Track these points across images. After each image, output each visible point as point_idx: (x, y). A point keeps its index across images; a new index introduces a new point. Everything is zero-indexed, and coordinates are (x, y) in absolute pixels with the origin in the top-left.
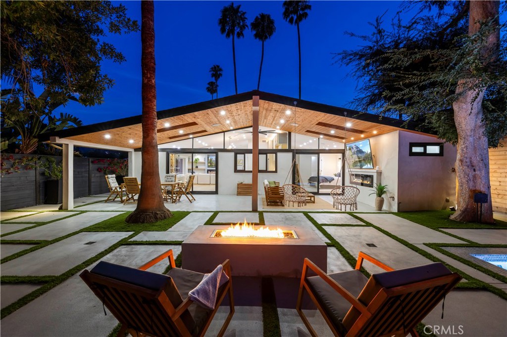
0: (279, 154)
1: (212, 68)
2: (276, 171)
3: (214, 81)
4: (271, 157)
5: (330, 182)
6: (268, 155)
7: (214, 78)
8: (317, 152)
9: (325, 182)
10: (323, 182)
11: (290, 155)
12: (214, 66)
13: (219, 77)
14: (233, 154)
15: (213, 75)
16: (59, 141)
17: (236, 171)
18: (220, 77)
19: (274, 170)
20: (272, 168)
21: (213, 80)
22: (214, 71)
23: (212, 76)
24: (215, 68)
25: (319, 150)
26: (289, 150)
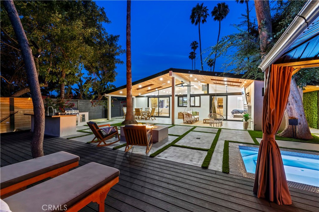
0: (201, 97)
1: (192, 44)
2: (200, 106)
3: (194, 51)
4: (197, 98)
5: (241, 114)
6: (196, 97)
7: (193, 49)
8: (226, 95)
9: (238, 113)
10: (236, 113)
11: (208, 97)
12: (193, 42)
13: (196, 48)
14: (177, 97)
15: (193, 48)
16: (106, 95)
17: (179, 106)
18: (197, 48)
19: (199, 106)
20: (197, 104)
21: (193, 51)
22: (193, 45)
23: (192, 49)
24: (193, 43)
25: (227, 93)
26: (208, 94)
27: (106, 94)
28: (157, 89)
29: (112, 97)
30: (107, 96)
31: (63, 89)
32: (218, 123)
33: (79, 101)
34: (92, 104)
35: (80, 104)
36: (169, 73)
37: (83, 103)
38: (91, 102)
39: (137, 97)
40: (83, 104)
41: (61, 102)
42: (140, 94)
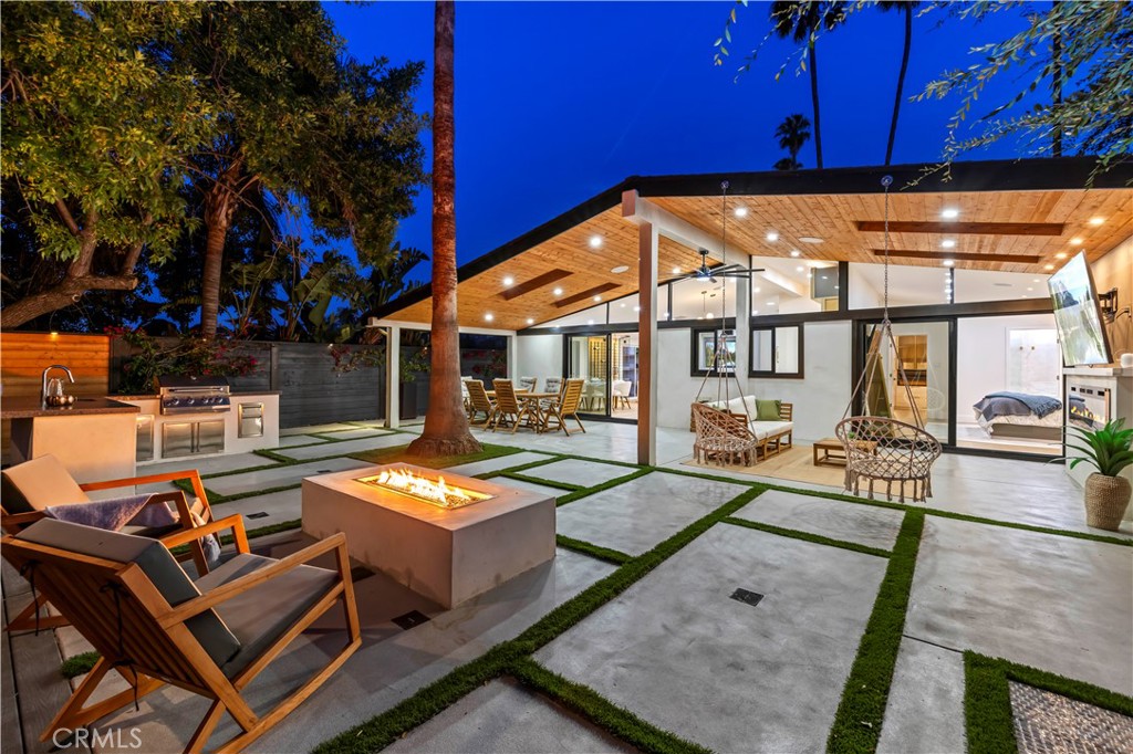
0: (808, 327)
1: (782, 127)
2: (800, 375)
3: (791, 157)
4: (786, 336)
5: (1040, 416)
6: (777, 329)
7: (787, 149)
8: (950, 315)
9: (1019, 413)
10: (1008, 413)
11: (846, 327)
12: (788, 119)
13: (800, 143)
14: (687, 332)
15: (785, 143)
17: (695, 371)
18: (805, 142)
19: (795, 370)
20: (787, 363)
21: (786, 153)
22: (785, 132)
23: (783, 146)
24: (789, 122)
25: (952, 305)
26: (843, 313)
27: (374, 319)
28: (597, 299)
29: (404, 332)
30: (385, 329)
31: (211, 301)
32: (903, 480)
33: (275, 350)
34: (333, 361)
35: (283, 361)
36: (620, 205)
37: (293, 355)
38: (332, 354)
39: (524, 331)
40: (294, 359)
41: (196, 350)
42: (530, 322)
